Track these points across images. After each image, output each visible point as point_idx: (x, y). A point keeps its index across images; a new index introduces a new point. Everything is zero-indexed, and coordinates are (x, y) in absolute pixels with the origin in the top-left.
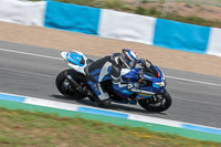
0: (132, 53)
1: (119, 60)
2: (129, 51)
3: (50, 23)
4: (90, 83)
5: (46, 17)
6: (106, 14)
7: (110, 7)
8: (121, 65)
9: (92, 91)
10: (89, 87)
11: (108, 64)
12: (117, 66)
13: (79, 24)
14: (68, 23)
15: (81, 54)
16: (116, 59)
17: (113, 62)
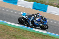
0: (40, 14)
1: (36, 16)
2: (39, 14)
3: (34, 8)
4: (28, 21)
5: (33, 6)
6: (49, 7)
7: (50, 5)
8: (37, 17)
9: (28, 23)
10: (27, 22)
11: (33, 17)
12: (36, 17)
13: (42, 9)
14: (39, 8)
15: (26, 13)
16: (35, 15)
17: (35, 16)
